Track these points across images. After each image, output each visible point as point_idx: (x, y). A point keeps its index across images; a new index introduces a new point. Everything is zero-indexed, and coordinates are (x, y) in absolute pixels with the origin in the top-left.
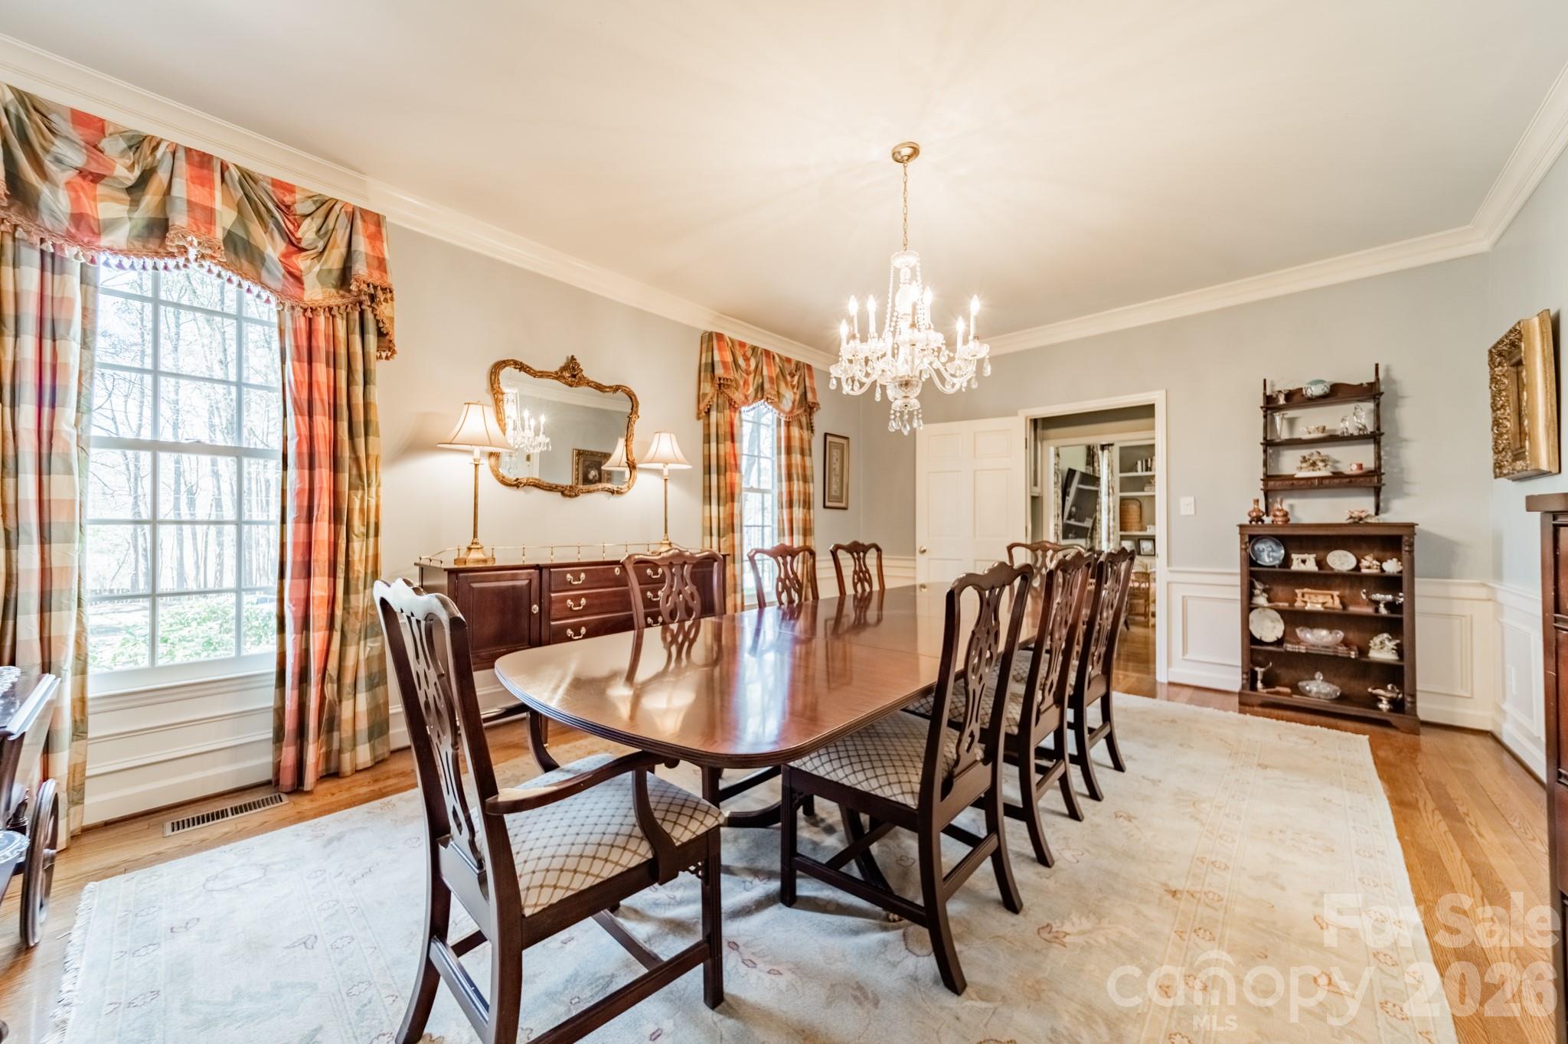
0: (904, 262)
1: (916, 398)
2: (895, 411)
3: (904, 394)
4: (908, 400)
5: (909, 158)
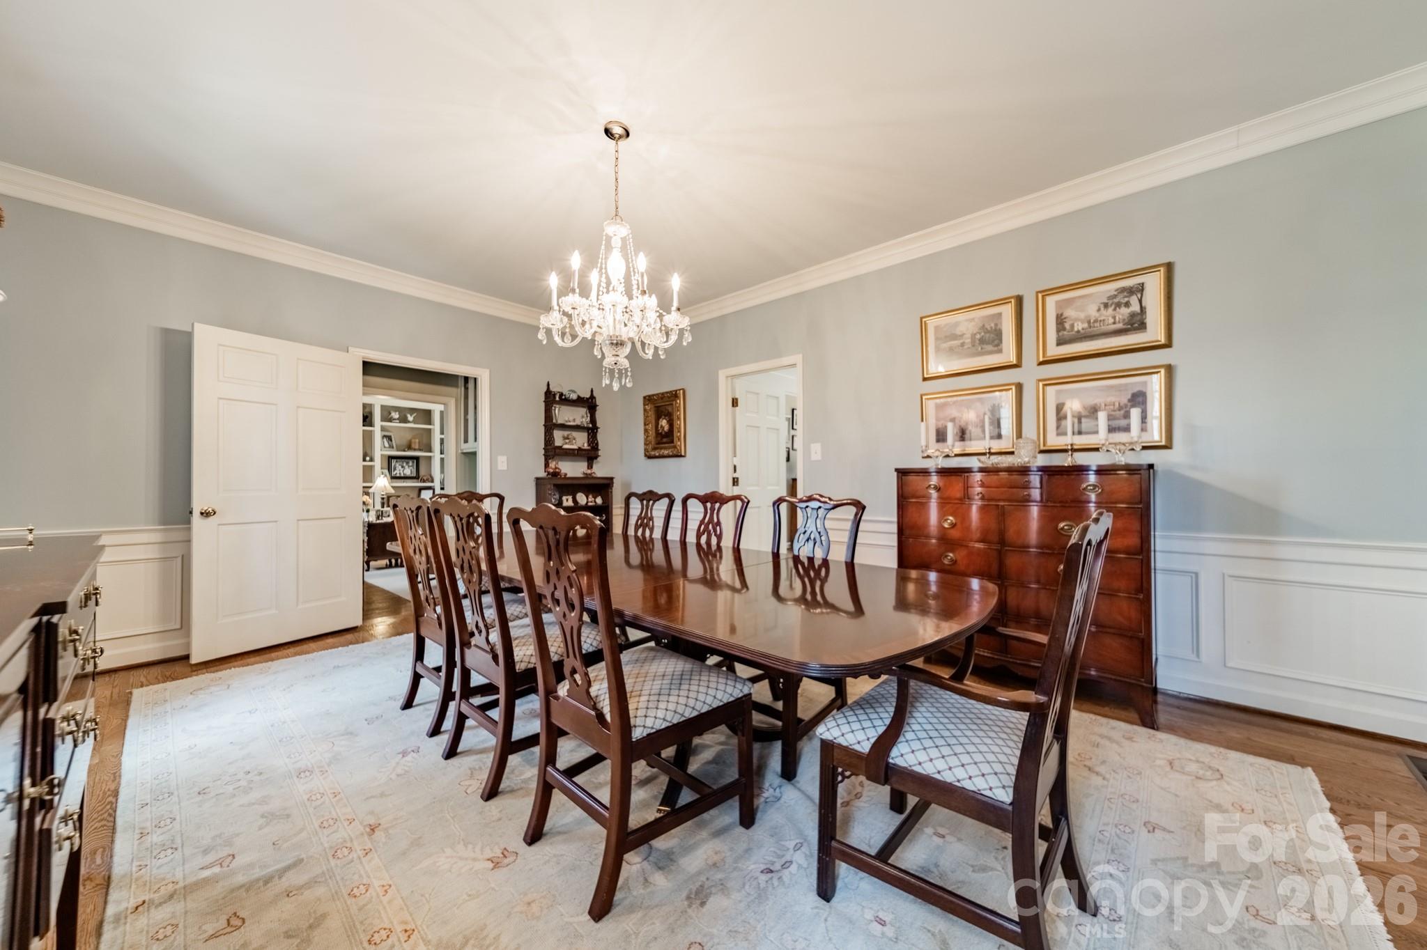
0: (617, 232)
1: (626, 357)
2: (606, 368)
3: (614, 353)
4: (618, 358)
5: (621, 137)
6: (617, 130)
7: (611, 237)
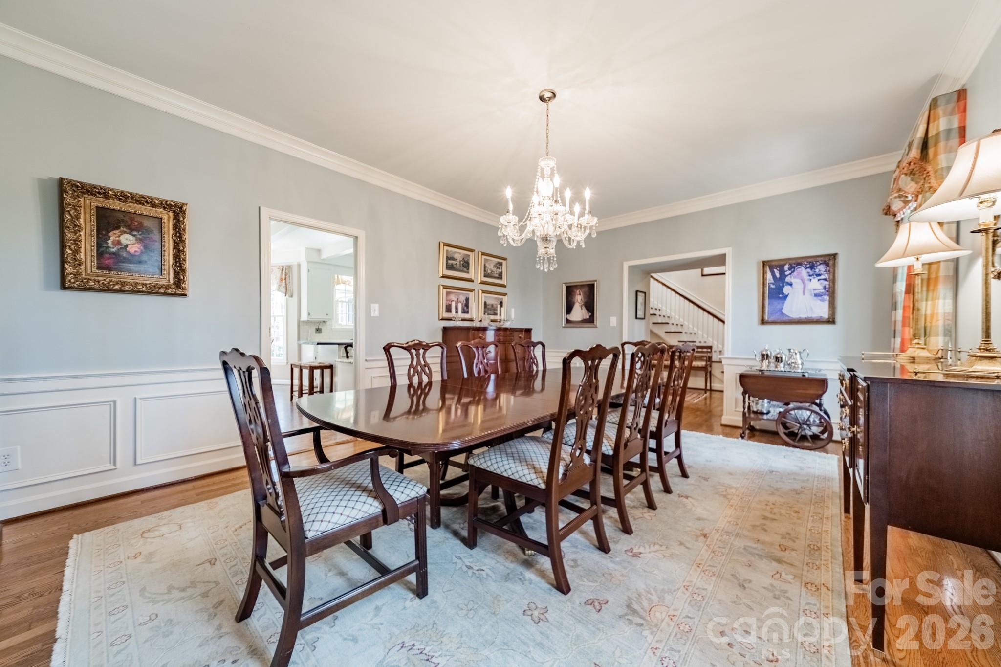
0: (547, 164)
3: (545, 246)
4: (547, 249)
5: (550, 98)
6: (547, 95)
7: (544, 169)
